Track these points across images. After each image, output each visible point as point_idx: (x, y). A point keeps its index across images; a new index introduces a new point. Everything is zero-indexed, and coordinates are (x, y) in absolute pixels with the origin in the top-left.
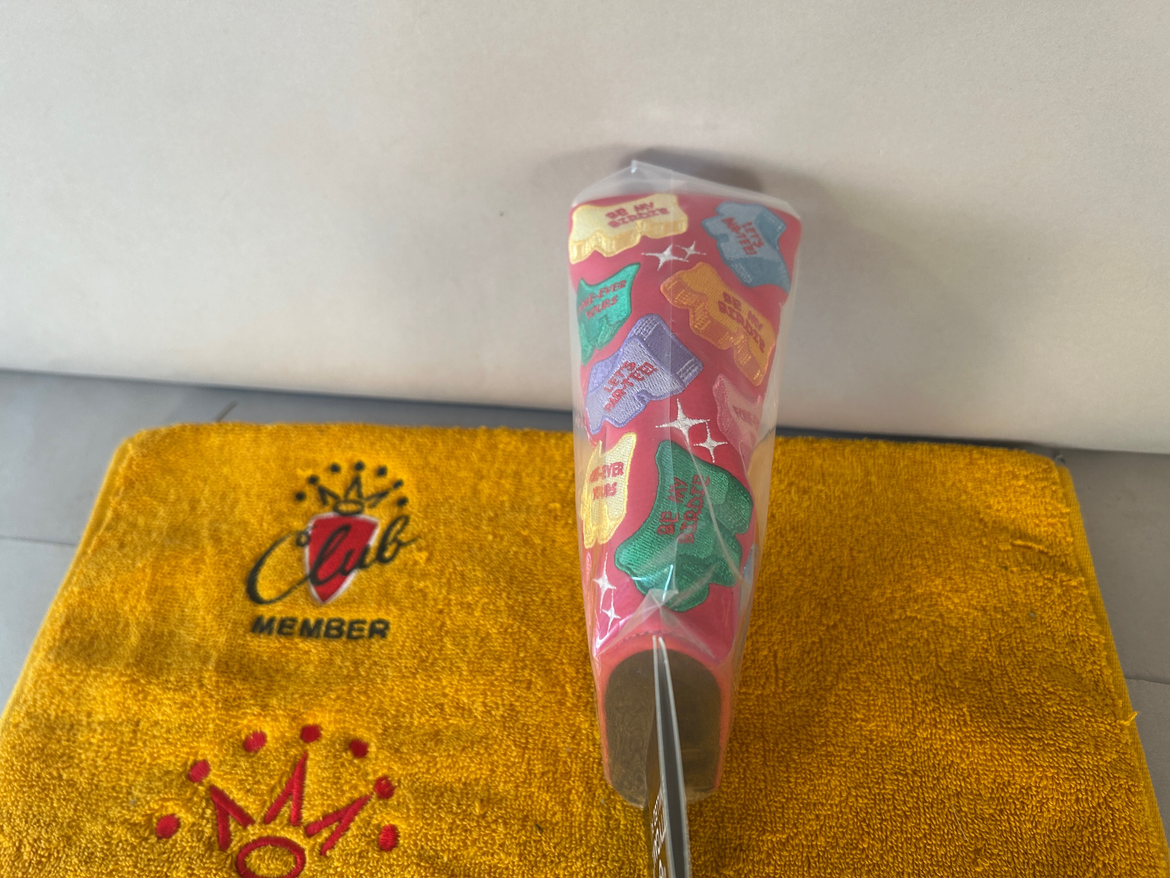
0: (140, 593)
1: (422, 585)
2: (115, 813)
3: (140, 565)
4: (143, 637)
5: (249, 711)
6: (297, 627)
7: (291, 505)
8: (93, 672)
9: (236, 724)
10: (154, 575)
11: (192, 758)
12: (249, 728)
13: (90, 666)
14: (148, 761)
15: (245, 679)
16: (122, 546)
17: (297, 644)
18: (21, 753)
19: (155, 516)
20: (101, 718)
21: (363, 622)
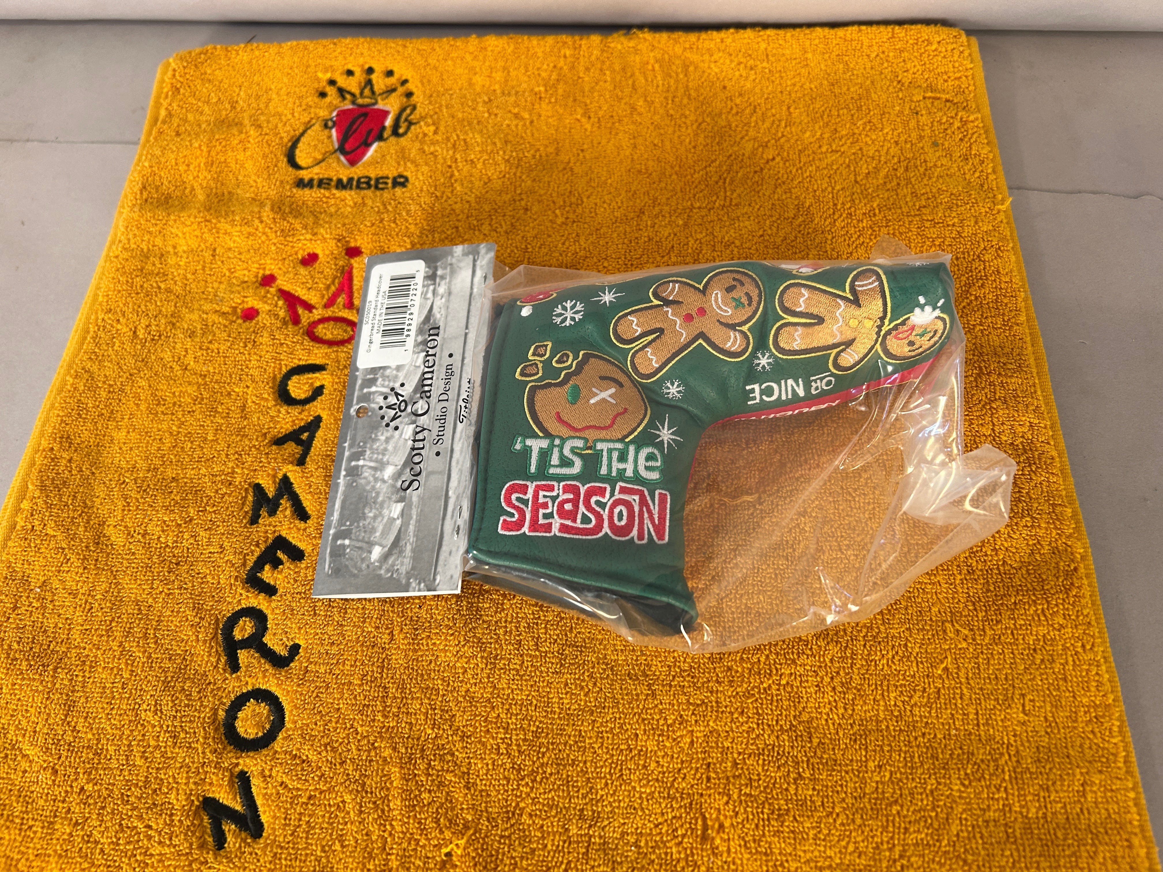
0: (199, 166)
1: (432, 149)
2: (207, 307)
3: (196, 145)
4: (208, 196)
5: (302, 238)
6: (333, 184)
7: (316, 100)
8: (172, 217)
9: (293, 247)
10: (209, 152)
11: (261, 272)
12: (304, 250)
13: (169, 214)
14: (227, 274)
15: (295, 217)
16: (178, 134)
17: (334, 194)
18: (125, 273)
19: (201, 113)
20: (185, 248)
21: (387, 178)
